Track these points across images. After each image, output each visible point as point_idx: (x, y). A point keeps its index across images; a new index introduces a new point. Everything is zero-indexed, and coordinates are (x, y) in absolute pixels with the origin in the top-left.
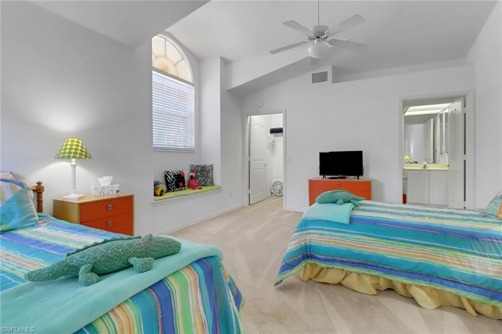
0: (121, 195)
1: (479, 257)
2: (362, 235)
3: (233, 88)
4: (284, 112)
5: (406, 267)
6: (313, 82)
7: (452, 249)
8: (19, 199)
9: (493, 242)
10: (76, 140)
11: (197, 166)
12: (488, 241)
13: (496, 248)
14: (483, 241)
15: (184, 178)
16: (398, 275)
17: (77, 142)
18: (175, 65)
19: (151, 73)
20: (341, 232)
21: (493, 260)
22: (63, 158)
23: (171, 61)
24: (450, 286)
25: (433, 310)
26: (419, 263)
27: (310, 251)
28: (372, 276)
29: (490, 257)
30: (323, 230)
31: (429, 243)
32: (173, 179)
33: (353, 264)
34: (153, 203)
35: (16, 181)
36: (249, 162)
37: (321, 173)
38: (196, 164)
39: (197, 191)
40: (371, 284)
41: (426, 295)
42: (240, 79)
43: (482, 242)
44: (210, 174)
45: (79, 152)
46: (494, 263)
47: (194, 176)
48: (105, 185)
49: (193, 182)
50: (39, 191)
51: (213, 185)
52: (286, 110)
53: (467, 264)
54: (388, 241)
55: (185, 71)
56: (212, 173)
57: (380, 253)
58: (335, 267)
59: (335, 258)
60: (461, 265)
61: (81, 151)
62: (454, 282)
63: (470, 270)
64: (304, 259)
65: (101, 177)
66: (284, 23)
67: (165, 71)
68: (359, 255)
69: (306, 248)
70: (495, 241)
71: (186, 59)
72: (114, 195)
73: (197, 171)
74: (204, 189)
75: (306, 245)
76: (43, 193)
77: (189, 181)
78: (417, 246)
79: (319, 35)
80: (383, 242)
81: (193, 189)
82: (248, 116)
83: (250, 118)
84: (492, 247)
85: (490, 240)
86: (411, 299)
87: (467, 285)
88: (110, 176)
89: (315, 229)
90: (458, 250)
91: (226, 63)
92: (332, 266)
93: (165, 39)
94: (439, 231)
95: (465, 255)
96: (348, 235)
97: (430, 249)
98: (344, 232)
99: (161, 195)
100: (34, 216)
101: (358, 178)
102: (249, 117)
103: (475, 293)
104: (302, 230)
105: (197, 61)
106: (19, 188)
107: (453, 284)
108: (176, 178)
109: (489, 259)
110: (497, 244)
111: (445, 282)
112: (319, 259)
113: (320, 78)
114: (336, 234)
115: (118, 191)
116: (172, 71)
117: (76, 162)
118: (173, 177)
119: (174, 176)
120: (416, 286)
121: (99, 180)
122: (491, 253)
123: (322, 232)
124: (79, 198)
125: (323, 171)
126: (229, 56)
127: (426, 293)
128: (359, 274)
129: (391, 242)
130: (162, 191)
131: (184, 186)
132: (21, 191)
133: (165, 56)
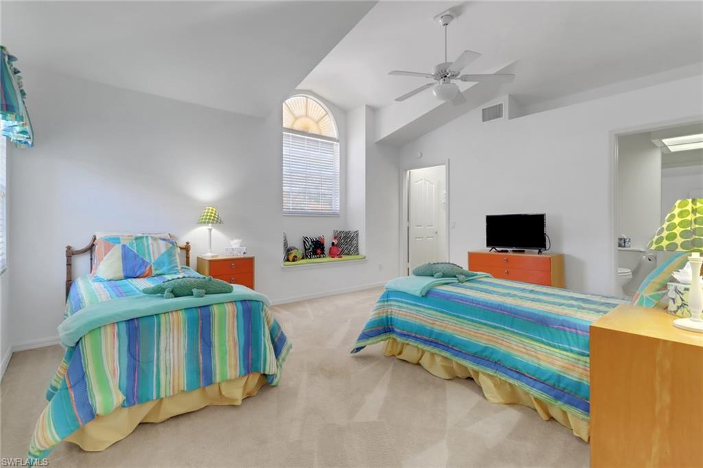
0: (246, 256)
1: (548, 347)
2: (434, 310)
3: (381, 140)
4: (447, 164)
5: (472, 350)
6: (483, 121)
7: (520, 334)
8: (170, 254)
9: (565, 331)
10: (211, 208)
11: (340, 232)
12: (560, 329)
13: (568, 339)
14: (553, 327)
15: (323, 244)
16: (465, 358)
17: (212, 210)
18: (317, 123)
19: (282, 135)
20: (416, 305)
21: (562, 352)
22: (205, 222)
23: (312, 119)
24: (512, 377)
25: (499, 404)
26: (487, 347)
27: (391, 325)
28: (443, 357)
29: (560, 348)
30: (402, 302)
31: (497, 325)
32: (311, 246)
33: (425, 342)
34: (283, 268)
35: (171, 241)
36: (408, 228)
37: (489, 244)
38: (340, 229)
39: (336, 259)
40: (442, 366)
41: (492, 385)
42: (388, 128)
43: (552, 330)
44: (354, 242)
45: (212, 218)
46: (563, 357)
47: (336, 243)
48: (234, 247)
49: (335, 250)
50: (187, 249)
51: (358, 254)
52: (449, 160)
53: (533, 353)
54: (459, 320)
55: (330, 127)
56: (357, 240)
57: (449, 332)
58: (410, 343)
59: (410, 334)
60: (528, 354)
61: (215, 214)
62: (518, 373)
63: (536, 360)
64: (386, 332)
65: (232, 240)
66: (390, 74)
67: (306, 131)
68: (431, 332)
69: (387, 321)
70: (567, 329)
71: (330, 113)
72: (241, 256)
73: (340, 238)
74: (345, 257)
75: (387, 317)
76: (190, 251)
77: (331, 249)
78: (486, 327)
79: (444, 74)
80: (454, 320)
81: (332, 257)
82: (406, 171)
83: (410, 172)
84: (563, 336)
85: (562, 327)
86: (479, 389)
87: (531, 378)
88: (239, 238)
89: (395, 301)
90: (524, 335)
91: (373, 111)
92: (407, 342)
93: (307, 98)
94: (508, 312)
95: (532, 342)
96: (422, 310)
97: (498, 332)
98: (419, 306)
99: (293, 261)
100: (177, 266)
101: (540, 252)
102: (408, 172)
103: (538, 389)
104: (384, 301)
105: (341, 113)
106: (171, 245)
107: (516, 375)
108: (314, 244)
109: (558, 351)
110: (568, 334)
111: (509, 371)
112: (397, 333)
113: (492, 114)
114: (412, 307)
115: (244, 253)
116: (314, 129)
117: (212, 226)
118: (310, 243)
119: (312, 242)
120: (484, 374)
121: (231, 242)
122: (561, 343)
123: (401, 304)
124: (212, 257)
125: (491, 242)
126: (375, 102)
127: (494, 383)
128: (433, 354)
129: (462, 320)
130: (295, 257)
131: (323, 253)
132: (171, 247)
133: (307, 116)
